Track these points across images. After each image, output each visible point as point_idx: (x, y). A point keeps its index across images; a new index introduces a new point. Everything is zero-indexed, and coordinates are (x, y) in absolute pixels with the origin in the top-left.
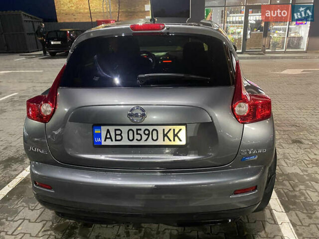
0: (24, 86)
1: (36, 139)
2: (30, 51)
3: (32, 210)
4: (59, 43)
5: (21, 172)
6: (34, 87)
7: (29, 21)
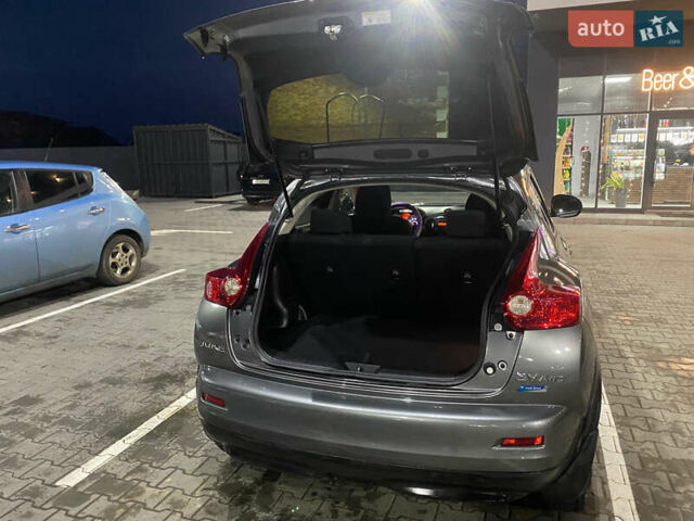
0: (197, 259)
1: (211, 334)
2: (214, 195)
3: (190, 457)
4: (267, 182)
5: (179, 398)
6: (213, 260)
7: (219, 142)
